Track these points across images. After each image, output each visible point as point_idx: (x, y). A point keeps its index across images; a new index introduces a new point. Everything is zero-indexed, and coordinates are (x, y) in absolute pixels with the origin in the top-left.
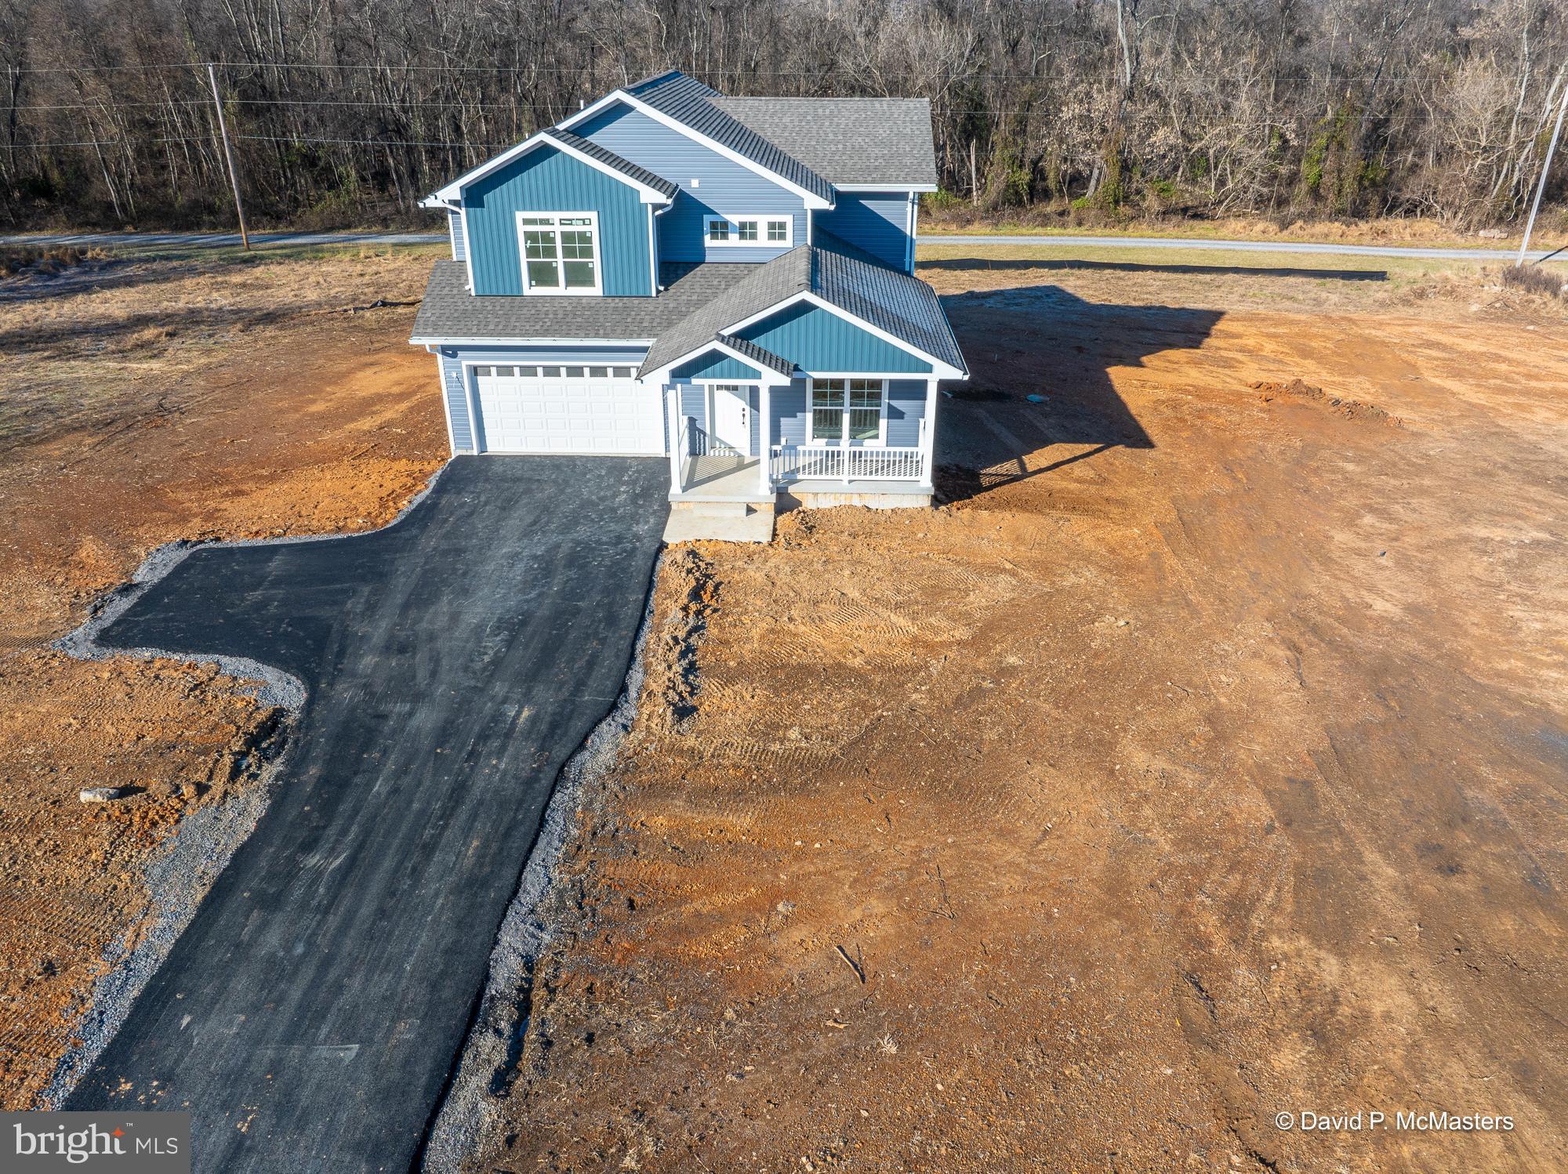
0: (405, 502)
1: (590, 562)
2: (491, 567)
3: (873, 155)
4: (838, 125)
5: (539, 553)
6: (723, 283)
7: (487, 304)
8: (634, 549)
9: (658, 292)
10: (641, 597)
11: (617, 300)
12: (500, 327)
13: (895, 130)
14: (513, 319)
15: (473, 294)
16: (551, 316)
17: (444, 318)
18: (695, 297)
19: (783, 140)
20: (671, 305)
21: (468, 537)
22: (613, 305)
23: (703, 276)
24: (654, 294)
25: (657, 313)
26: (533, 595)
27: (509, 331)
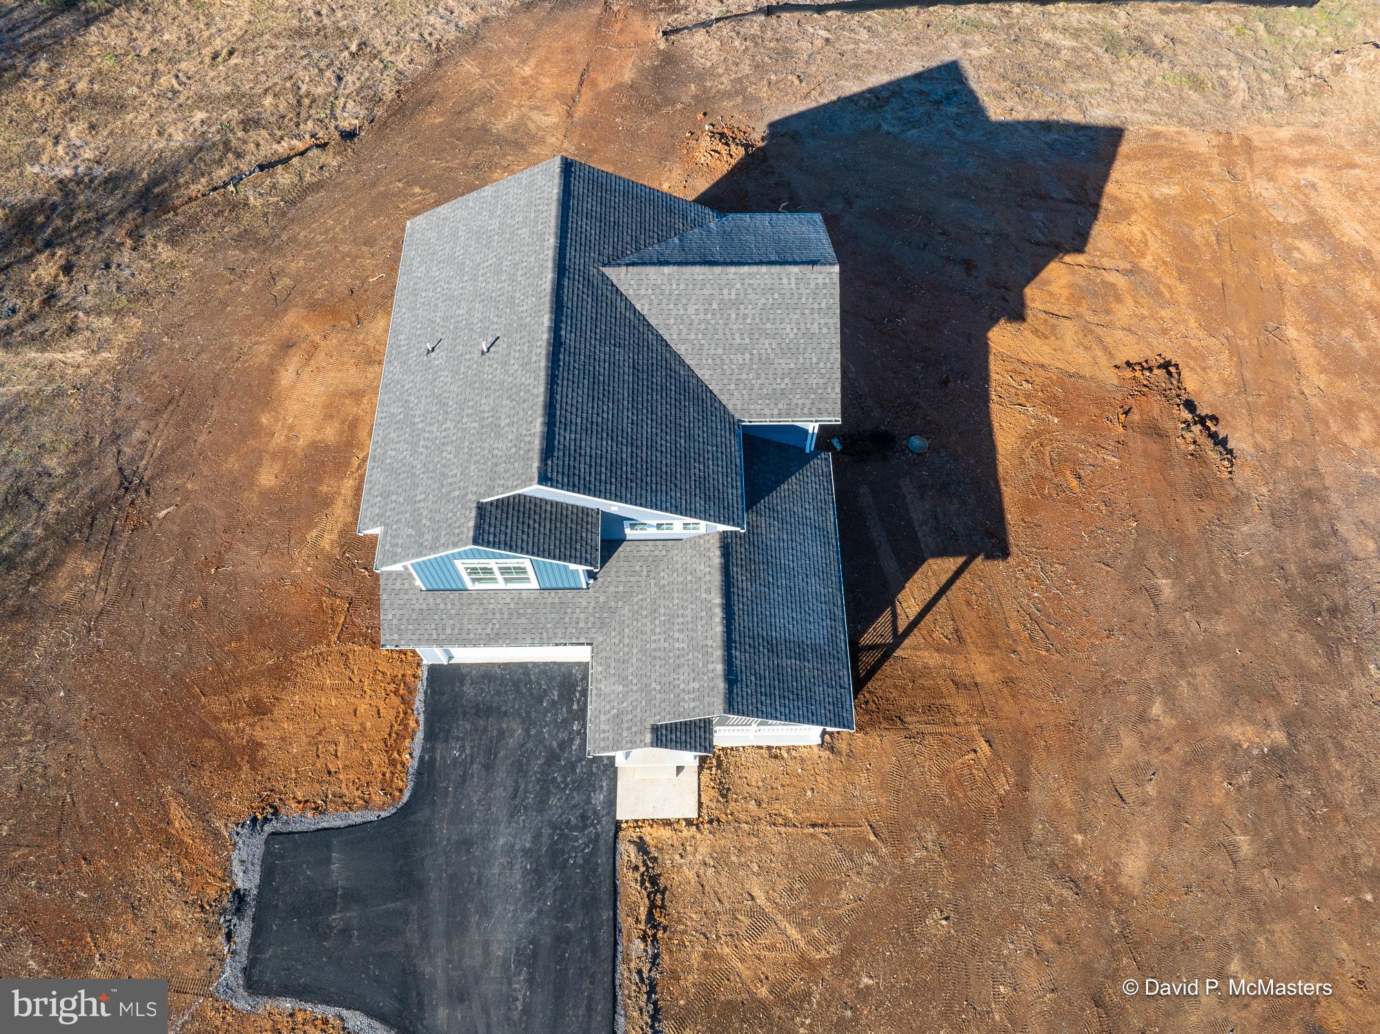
0: (408, 756)
1: (567, 860)
2: (496, 870)
3: (779, 372)
4: (745, 316)
5: (528, 845)
6: (645, 568)
7: (439, 601)
8: (597, 835)
9: (588, 584)
10: (611, 913)
11: (553, 593)
12: (456, 630)
13: (802, 325)
14: (465, 621)
15: (424, 589)
16: (498, 616)
17: (404, 621)
18: (621, 589)
19: (689, 346)
20: (602, 599)
21: (470, 820)
22: (550, 600)
23: (626, 559)
24: (585, 587)
25: (590, 610)
26: (533, 914)
27: (464, 636)
